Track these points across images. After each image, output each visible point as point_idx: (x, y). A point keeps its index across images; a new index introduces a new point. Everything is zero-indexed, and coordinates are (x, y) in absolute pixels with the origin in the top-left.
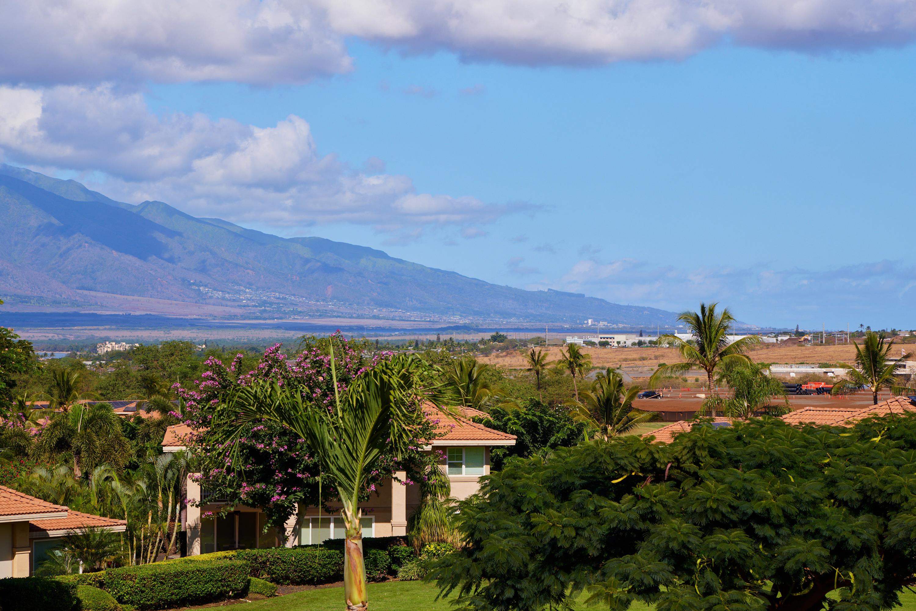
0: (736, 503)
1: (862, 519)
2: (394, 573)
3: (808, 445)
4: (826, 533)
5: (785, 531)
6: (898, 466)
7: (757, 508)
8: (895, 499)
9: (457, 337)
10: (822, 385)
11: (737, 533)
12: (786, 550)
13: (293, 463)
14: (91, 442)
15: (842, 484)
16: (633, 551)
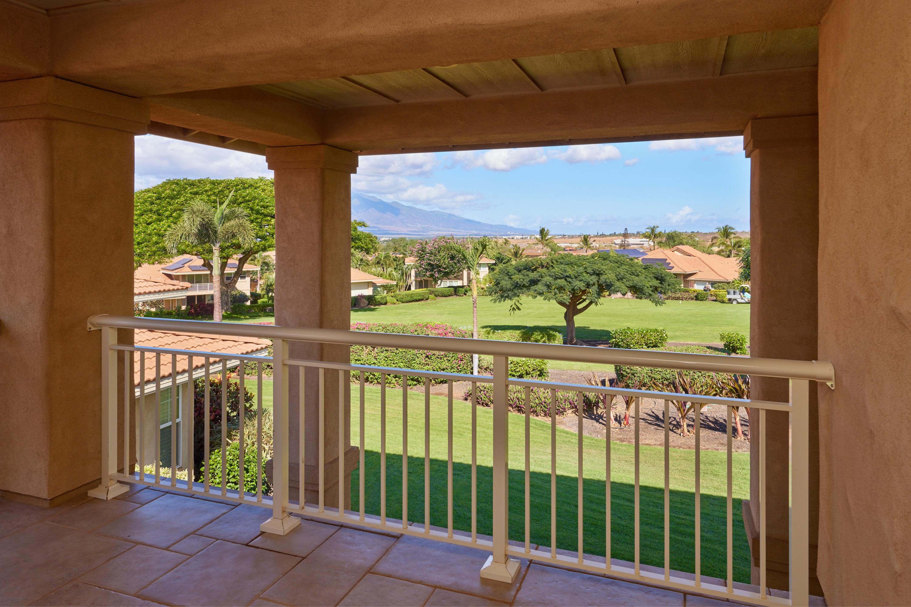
0: (562, 273)
1: (593, 277)
2: (465, 294)
3: (579, 259)
4: (585, 280)
5: (574, 280)
6: (602, 264)
7: (567, 274)
8: (602, 272)
9: (474, 236)
10: (571, 249)
11: (563, 280)
12: (574, 284)
13: (440, 267)
14: (386, 262)
15: (588, 269)
16: (537, 284)
